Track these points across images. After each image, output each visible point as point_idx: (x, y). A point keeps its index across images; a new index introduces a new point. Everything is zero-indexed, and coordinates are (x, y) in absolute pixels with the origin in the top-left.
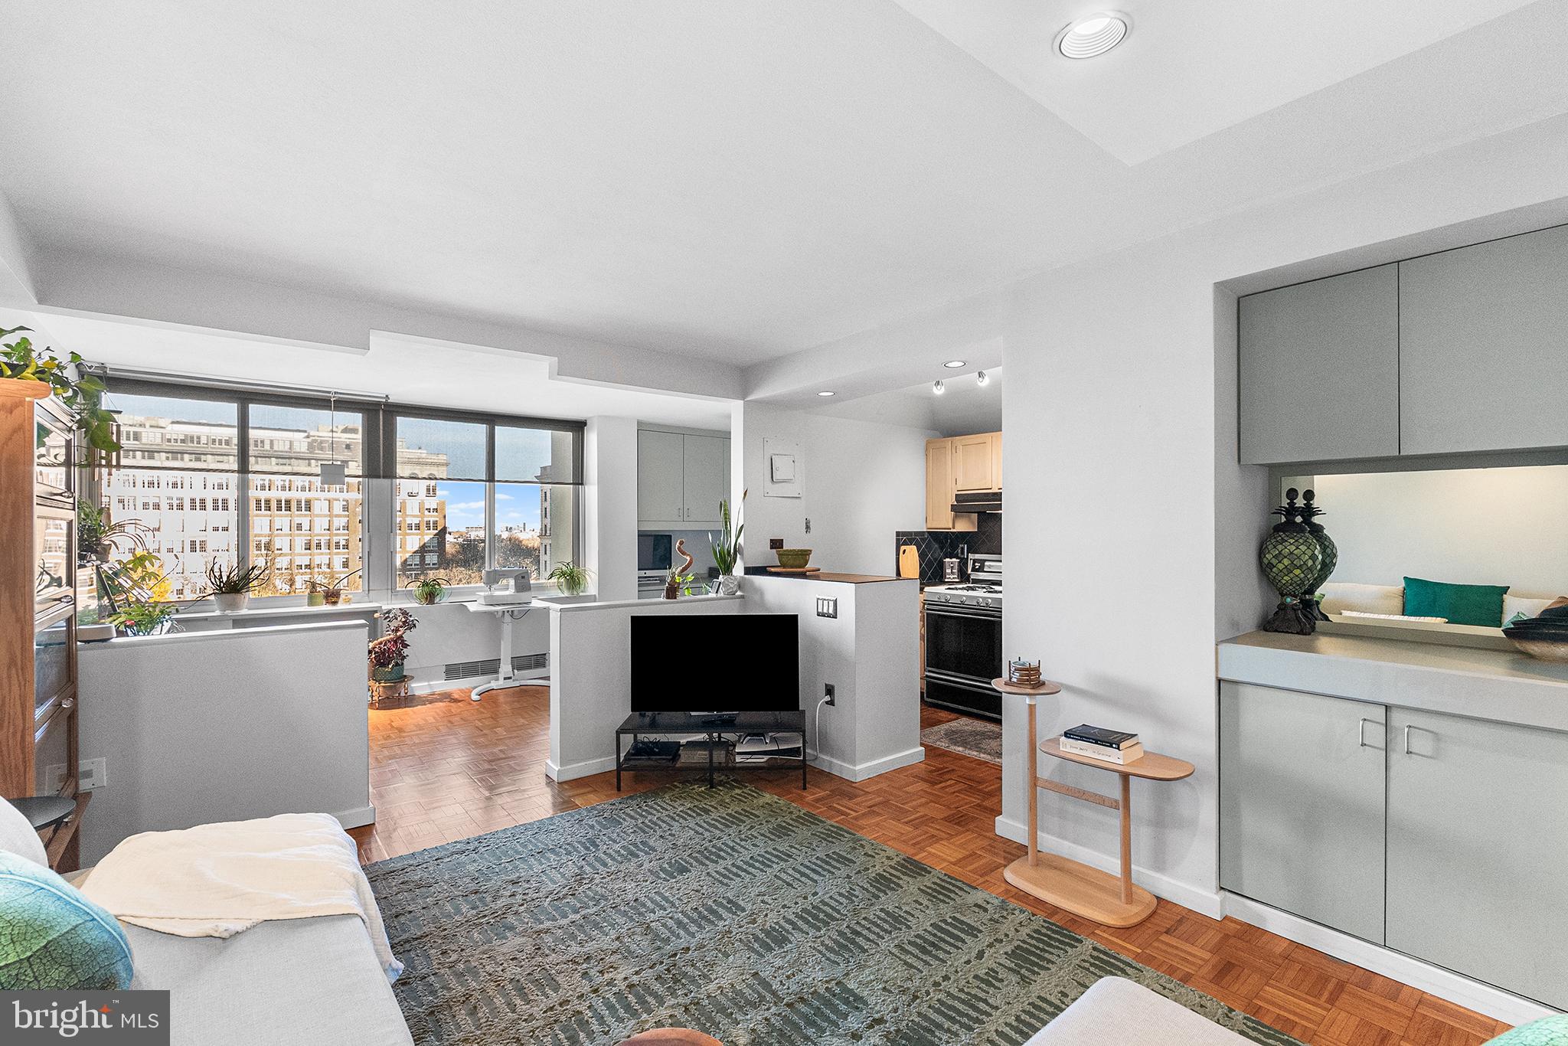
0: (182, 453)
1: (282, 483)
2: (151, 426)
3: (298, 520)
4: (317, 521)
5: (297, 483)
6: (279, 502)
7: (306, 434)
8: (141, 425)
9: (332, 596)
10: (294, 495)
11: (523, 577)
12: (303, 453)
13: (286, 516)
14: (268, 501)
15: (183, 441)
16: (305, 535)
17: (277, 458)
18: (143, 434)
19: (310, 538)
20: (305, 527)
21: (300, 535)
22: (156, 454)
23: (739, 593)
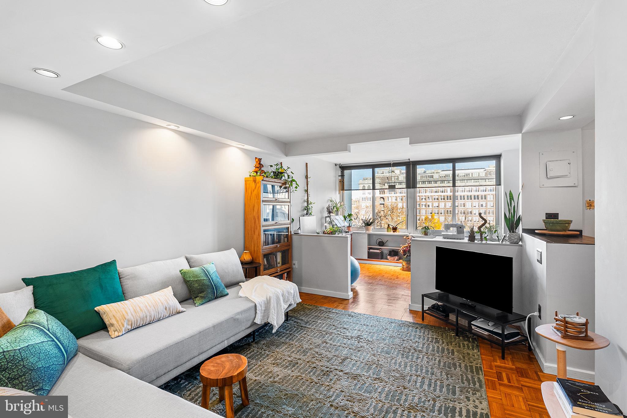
0: (444, 181)
1: (476, 189)
2: (436, 173)
3: (481, 203)
4: (489, 203)
5: (481, 189)
6: (475, 196)
7: (484, 170)
8: (433, 173)
9: (395, 229)
10: (480, 193)
11: (461, 228)
12: (484, 177)
13: (477, 201)
14: (471, 196)
15: (445, 177)
16: (484, 209)
17: (474, 180)
18: (434, 176)
19: (486, 210)
20: (484, 205)
21: (482, 209)
22: (437, 182)
23: (520, 243)
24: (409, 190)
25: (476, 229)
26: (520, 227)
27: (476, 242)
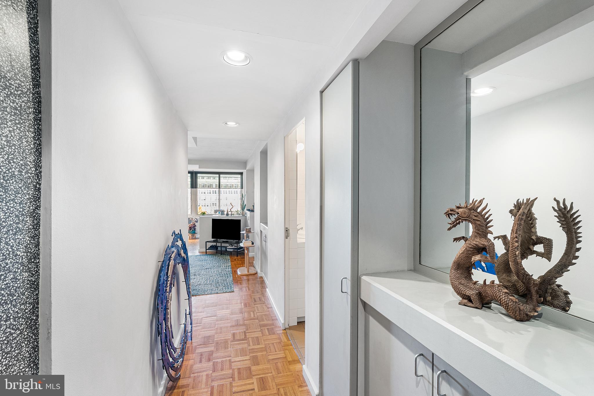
23: (246, 215)
24: (192, 189)
25: (229, 210)
26: (246, 209)
27: (229, 216)
